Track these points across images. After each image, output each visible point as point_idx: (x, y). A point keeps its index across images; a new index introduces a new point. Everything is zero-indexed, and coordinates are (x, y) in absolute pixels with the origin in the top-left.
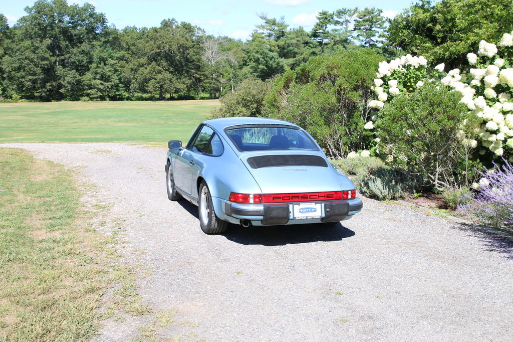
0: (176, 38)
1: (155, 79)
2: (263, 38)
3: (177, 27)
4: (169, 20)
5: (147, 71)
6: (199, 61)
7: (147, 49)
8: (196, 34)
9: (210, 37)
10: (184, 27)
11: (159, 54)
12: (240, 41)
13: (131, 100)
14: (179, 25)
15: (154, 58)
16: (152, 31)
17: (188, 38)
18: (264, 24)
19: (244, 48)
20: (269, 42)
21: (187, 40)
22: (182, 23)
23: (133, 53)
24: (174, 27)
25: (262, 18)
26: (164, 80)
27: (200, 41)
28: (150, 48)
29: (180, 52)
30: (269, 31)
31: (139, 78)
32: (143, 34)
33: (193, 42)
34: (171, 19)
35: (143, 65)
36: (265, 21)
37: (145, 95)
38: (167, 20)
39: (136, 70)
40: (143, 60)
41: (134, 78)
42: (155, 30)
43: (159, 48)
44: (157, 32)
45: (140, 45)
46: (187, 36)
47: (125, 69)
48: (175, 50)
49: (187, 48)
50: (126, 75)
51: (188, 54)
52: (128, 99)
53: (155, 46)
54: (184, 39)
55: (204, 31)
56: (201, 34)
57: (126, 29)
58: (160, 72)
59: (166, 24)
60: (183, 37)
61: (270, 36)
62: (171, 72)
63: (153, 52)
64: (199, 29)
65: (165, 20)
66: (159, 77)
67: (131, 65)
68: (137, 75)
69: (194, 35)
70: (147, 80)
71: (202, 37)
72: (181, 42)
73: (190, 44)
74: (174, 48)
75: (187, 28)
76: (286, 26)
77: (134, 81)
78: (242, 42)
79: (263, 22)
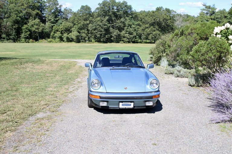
0: (162, 15)
1: (152, 34)
2: (204, 15)
3: (163, 10)
4: (160, 7)
5: (149, 30)
6: (172, 26)
7: (149, 21)
8: (172, 14)
9: (178, 15)
10: (166, 10)
11: (154, 23)
12: (194, 16)
13: (141, 43)
15: (152, 24)
16: (152, 13)
17: (168, 15)
18: (204, 8)
19: (196, 20)
20: (207, 17)
21: (168, 16)
22: (166, 8)
23: (143, 22)
25: (204, 5)
26: (156, 34)
27: (174, 16)
28: (150, 20)
29: (164, 22)
30: (207, 12)
31: (145, 33)
32: (148, 14)
33: (170, 17)
34: (161, 7)
35: (147, 28)
36: (205, 7)
37: (148, 41)
38: (159, 7)
39: (144, 30)
40: (147, 26)
41: (143, 33)
42: (153, 12)
43: (154, 20)
44: (154, 13)
45: (146, 19)
46: (168, 14)
47: (139, 29)
48: (162, 21)
49: (167, 20)
50: (140, 32)
51: (168, 23)
52: (140, 42)
53: (153, 19)
55: (176, 12)
57: (141, 11)
58: (154, 31)
59: (158, 9)
60: (165, 15)
61: (207, 14)
62: (160, 31)
63: (152, 22)
64: (174, 11)
65: (158, 7)
66: (154, 33)
67: (142, 28)
68: (144, 32)
69: (171, 14)
70: (149, 34)
71: (175, 15)
72: (165, 17)
74: (161, 20)
75: (168, 11)
76: (216, 9)
77: (143, 34)
78: (195, 17)
79: (204, 7)
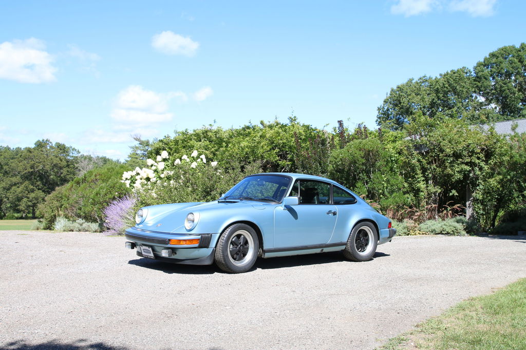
0: (50, 158)
1: (28, 198)
2: (137, 158)
3: (51, 147)
4: (43, 140)
5: (20, 189)
7: (20, 169)
8: (71, 154)
9: (82, 156)
10: (58, 147)
11: (32, 173)
12: (118, 161)
14: (54, 145)
15: (28, 177)
16: (26, 152)
17: (62, 158)
18: (137, 145)
20: (143, 162)
21: (61, 160)
22: (56, 143)
23: (6, 172)
24: (48, 148)
25: (136, 139)
26: (37, 199)
27: (76, 160)
28: (22, 167)
29: (54, 172)
30: (143, 152)
31: (11, 196)
32: (17, 154)
33: (67, 162)
34: (45, 139)
35: (15, 184)
36: (139, 143)
37: (16, 215)
38: (41, 140)
39: (8, 189)
40: (15, 180)
41: (6, 197)
42: (29, 150)
43: (32, 167)
44: (30, 152)
45: (13, 165)
46: (61, 156)
48: (49, 169)
49: (61, 168)
51: (62, 173)
53: (29, 165)
54: (58, 159)
55: (79, 152)
56: (75, 155)
58: (33, 191)
59: (40, 145)
60: (57, 157)
61: (143, 156)
62: (43, 191)
63: (25, 171)
64: (74, 149)
65: (39, 141)
66: (32, 195)
67: (3, 185)
68: (8, 194)
69: (68, 155)
70: (19, 199)
71: (77, 157)
72: (55, 162)
73: (64, 163)
74: (48, 167)
75: (62, 148)
77: (5, 199)
78: (120, 163)
79: (137, 143)
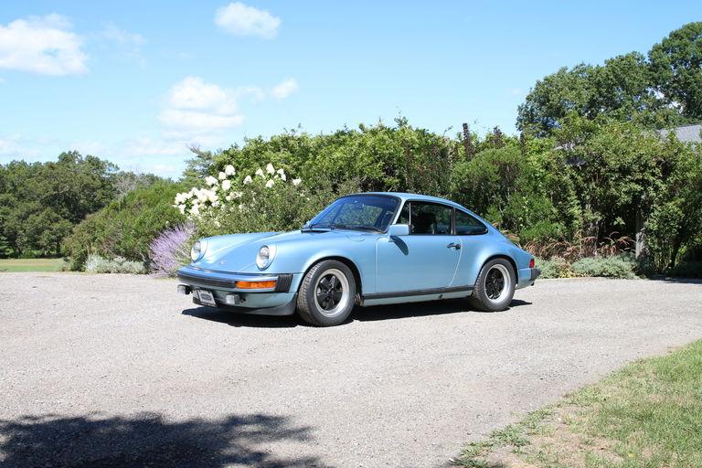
0: (79, 176)
1: (51, 230)
2: (194, 176)
3: (81, 162)
4: (70, 152)
5: (39, 219)
7: (39, 191)
8: (107, 171)
9: (125, 176)
10: (90, 162)
11: (55, 197)
12: (170, 179)
13: (16, 258)
14: (84, 159)
15: (50, 202)
16: (47, 168)
17: (95, 176)
18: (196, 159)
20: (202, 181)
21: (94, 179)
22: (88, 156)
23: (21, 196)
24: (77, 162)
25: (194, 151)
26: (62, 231)
27: (114, 178)
28: (43, 188)
29: (84, 194)
30: (202, 168)
31: (28, 227)
32: (36, 171)
33: (103, 181)
34: (73, 151)
35: (33, 212)
36: (197, 155)
37: (35, 252)
38: (67, 153)
39: (25, 218)
40: (32, 205)
41: (22, 229)
42: (51, 166)
43: (56, 188)
44: (53, 168)
45: (30, 185)
46: (94, 173)
47: (9, 217)
48: (77, 191)
49: (94, 190)
50: (10, 224)
51: (95, 197)
52: (15, 256)
53: (51, 186)
54: (89, 177)
55: (117, 168)
56: (113, 171)
57: (12, 164)
58: (57, 220)
59: (66, 159)
60: (88, 175)
61: (203, 173)
62: (71, 221)
63: (46, 194)
64: (111, 164)
65: (64, 153)
66: (56, 226)
67: (18, 212)
68: (25, 225)
69: (103, 173)
70: (39, 231)
71: (115, 175)
72: (86, 182)
73: (98, 183)
74: (76, 189)
75: (95, 163)
77: (21, 232)
78: (173, 181)
79: (194, 156)
